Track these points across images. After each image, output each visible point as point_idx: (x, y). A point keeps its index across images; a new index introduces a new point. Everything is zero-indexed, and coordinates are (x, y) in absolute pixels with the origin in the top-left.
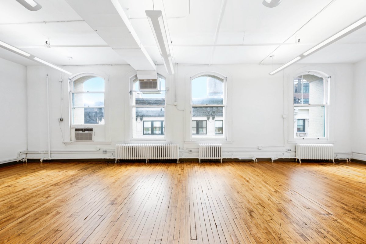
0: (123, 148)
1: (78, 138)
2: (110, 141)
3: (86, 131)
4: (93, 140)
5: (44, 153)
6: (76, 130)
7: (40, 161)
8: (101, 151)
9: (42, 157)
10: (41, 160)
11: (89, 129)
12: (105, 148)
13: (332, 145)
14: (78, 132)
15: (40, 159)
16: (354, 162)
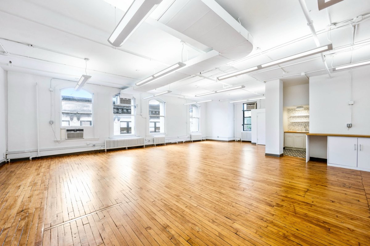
0: (108, 142)
1: (69, 137)
2: (99, 138)
3: (77, 131)
4: (83, 138)
5: (30, 152)
6: (68, 130)
7: (29, 159)
8: (91, 145)
9: (31, 156)
10: (31, 158)
11: (80, 130)
12: (94, 143)
13: (201, 134)
14: (69, 132)
15: (29, 157)
16: (207, 140)
